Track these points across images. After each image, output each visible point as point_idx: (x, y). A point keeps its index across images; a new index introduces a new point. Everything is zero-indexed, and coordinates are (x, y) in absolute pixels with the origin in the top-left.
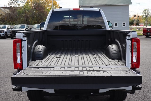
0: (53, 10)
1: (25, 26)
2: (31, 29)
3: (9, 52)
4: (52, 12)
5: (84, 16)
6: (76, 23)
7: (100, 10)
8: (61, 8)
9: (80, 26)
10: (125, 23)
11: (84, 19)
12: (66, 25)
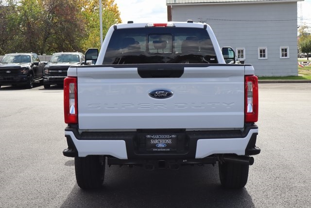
0: (115, 27)
1: (30, 56)
2: (46, 64)
3: (6, 117)
4: (113, 30)
5: (176, 38)
6: (160, 51)
7: (205, 26)
8: (132, 22)
9: (168, 58)
10: (286, 50)
11: (176, 44)
12: (138, 55)
